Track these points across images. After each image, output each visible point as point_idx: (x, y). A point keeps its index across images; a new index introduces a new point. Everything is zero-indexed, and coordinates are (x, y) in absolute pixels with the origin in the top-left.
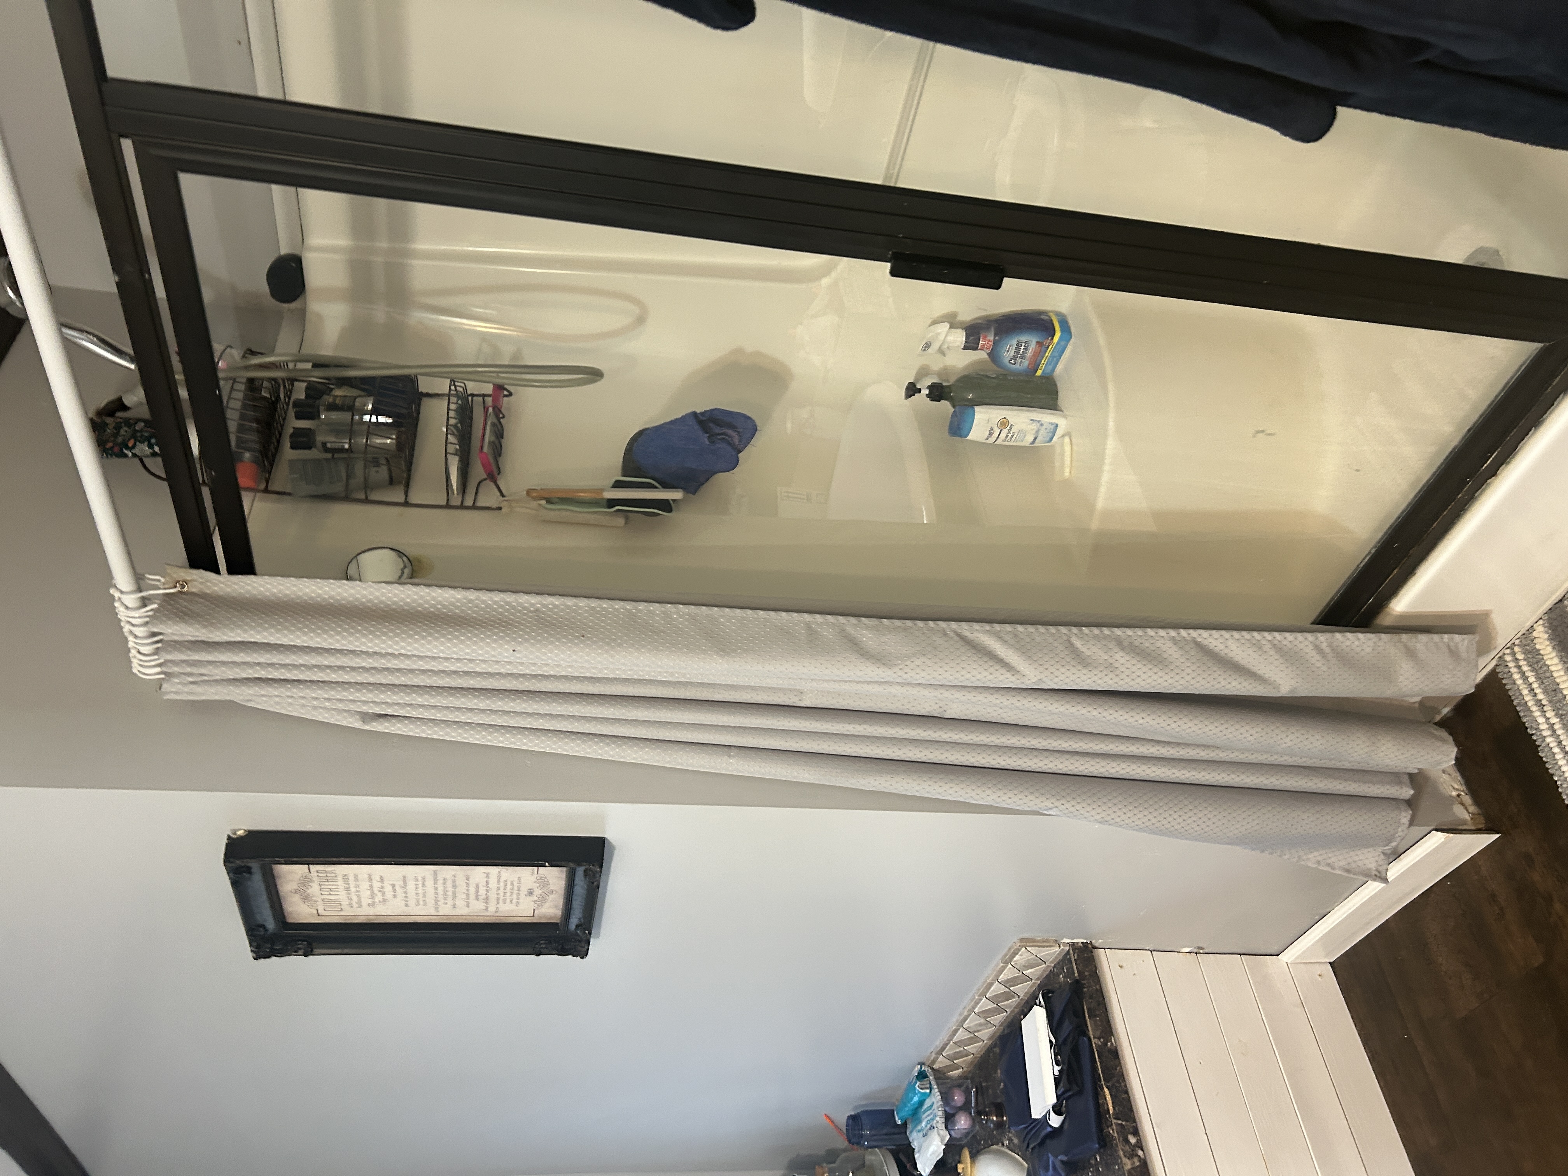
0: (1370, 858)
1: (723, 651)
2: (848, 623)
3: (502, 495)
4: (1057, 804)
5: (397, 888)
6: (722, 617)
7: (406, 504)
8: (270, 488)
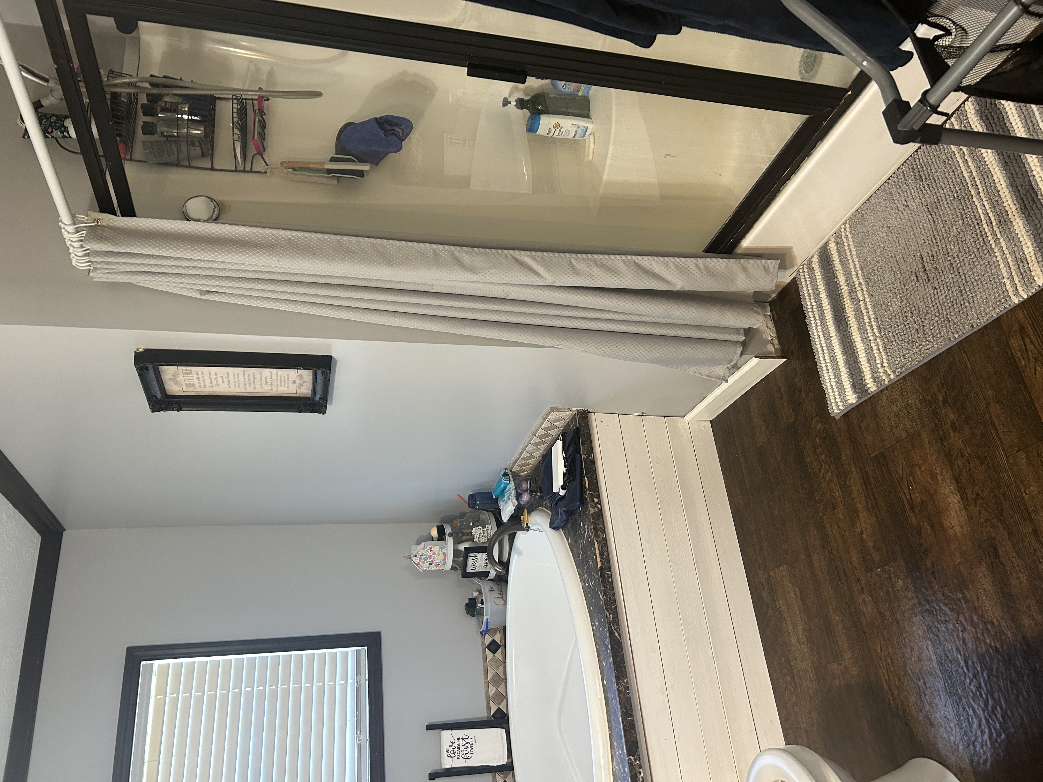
0: (720, 370)
1: (389, 263)
2: (456, 250)
3: (267, 165)
4: (562, 343)
5: (224, 378)
6: (388, 245)
7: (212, 169)
8: (133, 158)
